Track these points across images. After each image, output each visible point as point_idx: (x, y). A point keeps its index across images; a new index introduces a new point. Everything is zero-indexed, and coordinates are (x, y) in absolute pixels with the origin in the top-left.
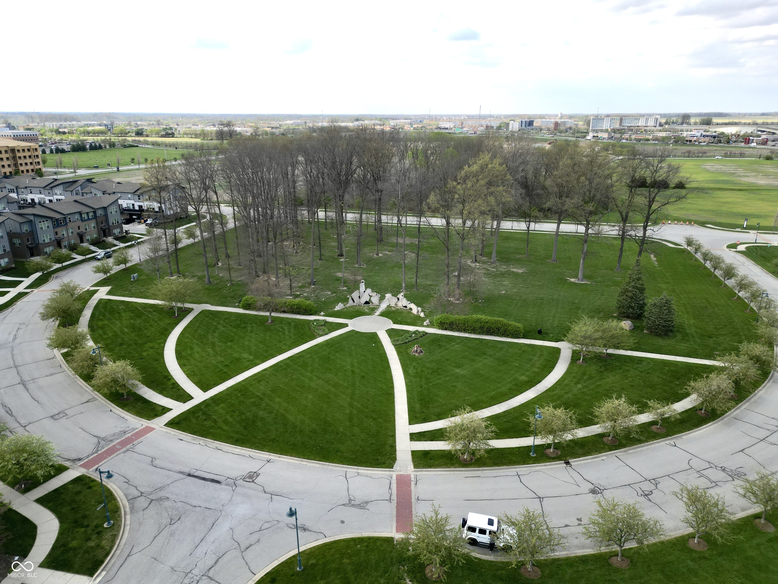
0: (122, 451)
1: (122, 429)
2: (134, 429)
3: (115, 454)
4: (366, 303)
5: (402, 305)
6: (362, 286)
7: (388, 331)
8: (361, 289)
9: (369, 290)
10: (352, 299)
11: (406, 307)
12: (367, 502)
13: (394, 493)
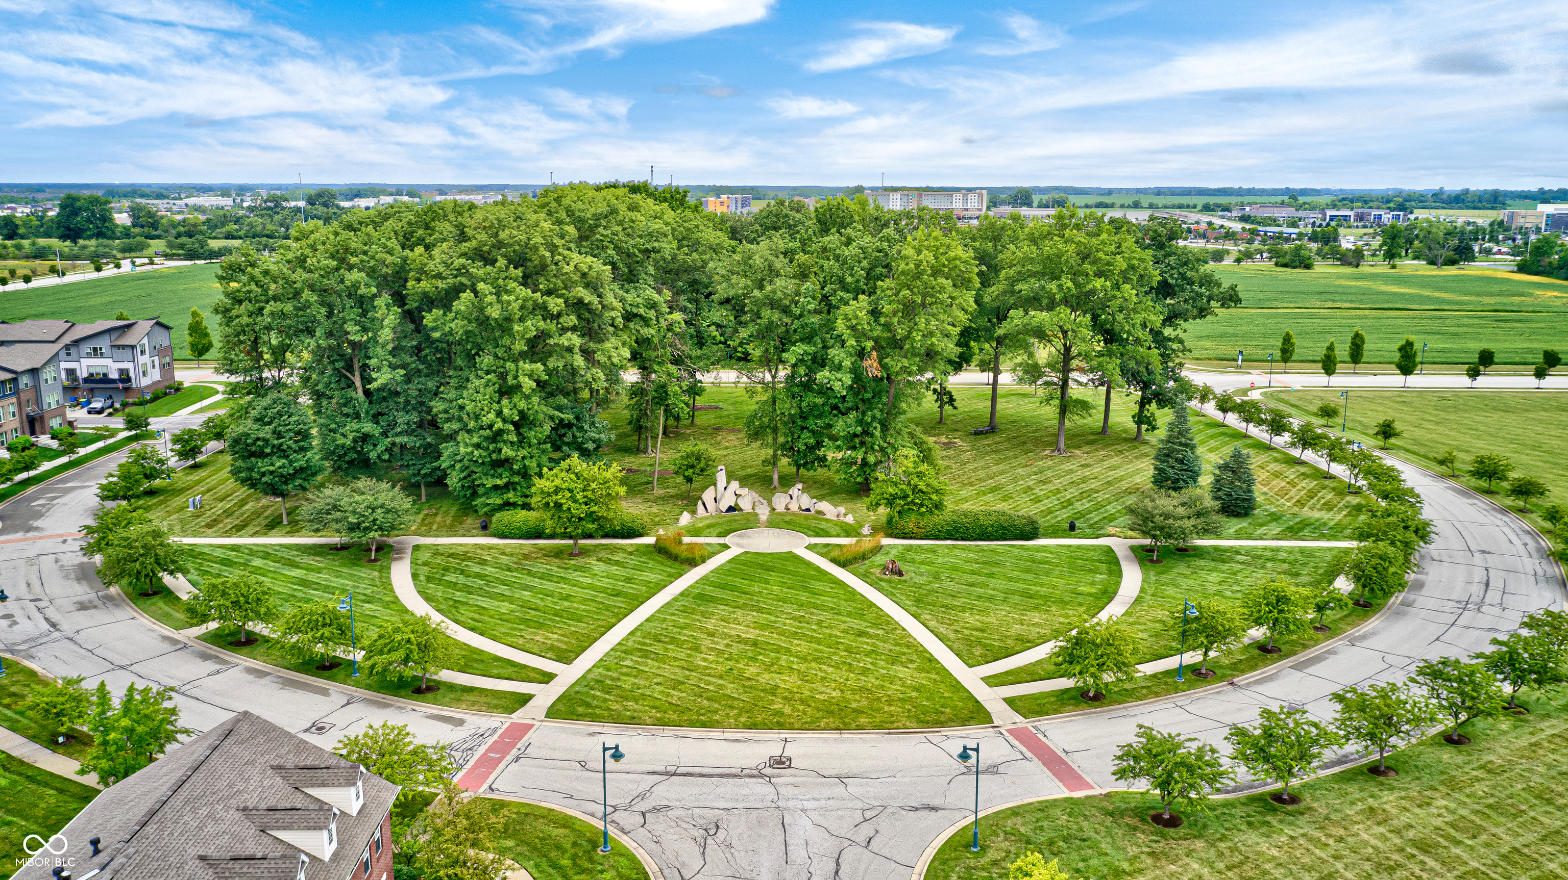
0: (507, 759)
2: (494, 729)
3: (500, 766)
4: (731, 509)
5: (800, 507)
6: (721, 478)
7: (809, 547)
8: (719, 484)
9: (735, 485)
10: (704, 504)
11: (808, 510)
12: (995, 766)
13: (1025, 750)
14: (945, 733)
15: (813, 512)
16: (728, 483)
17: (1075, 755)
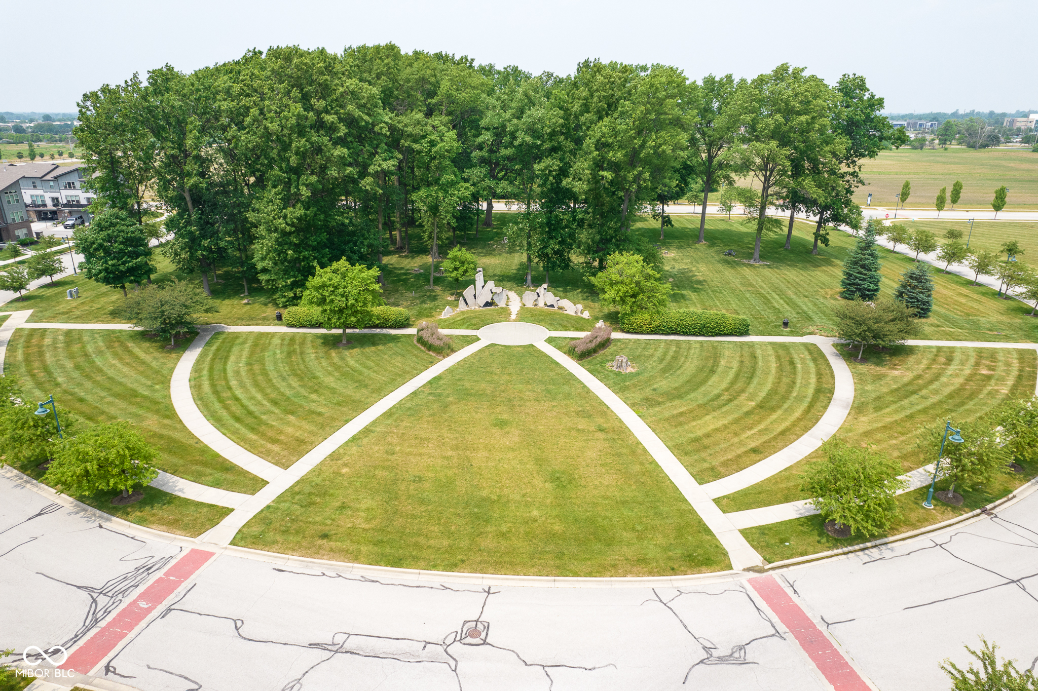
0: (155, 613)
1: (139, 563)
2: (165, 561)
3: (143, 624)
4: (487, 304)
5: (546, 305)
6: (479, 278)
7: (550, 340)
8: (477, 283)
9: (491, 284)
10: (465, 300)
11: (552, 306)
12: (741, 648)
13: (775, 619)
14: (676, 584)
15: (556, 307)
16: (485, 282)
17: (838, 630)
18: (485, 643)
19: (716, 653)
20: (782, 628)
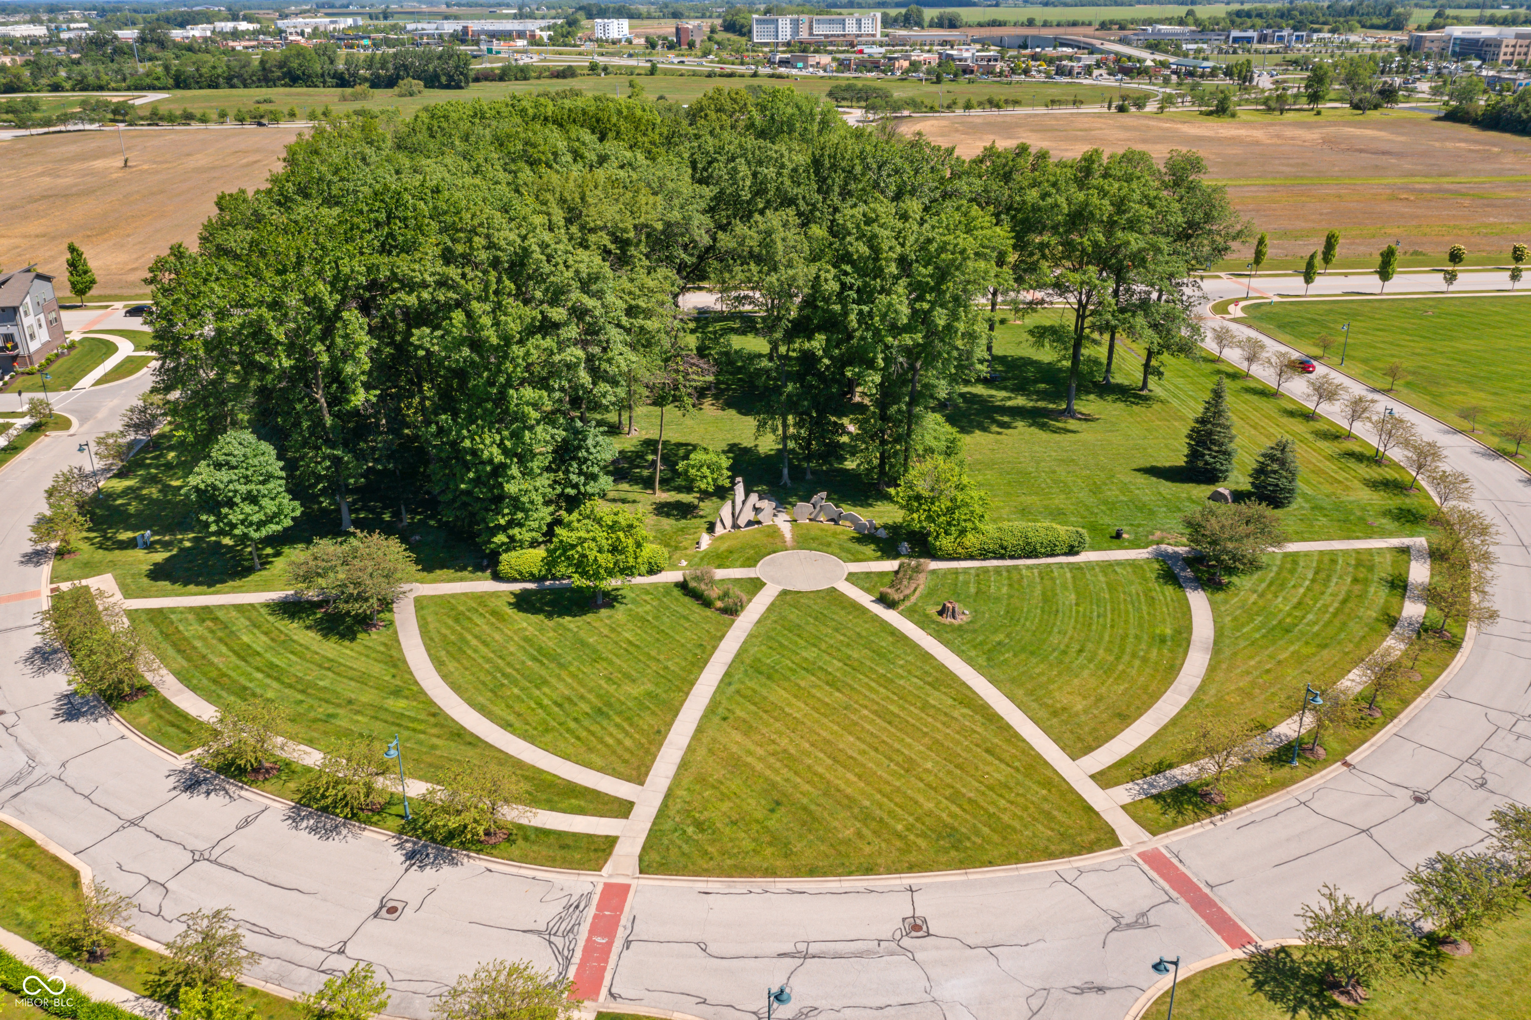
0: (616, 947)
1: (563, 903)
2: (587, 897)
3: (613, 956)
4: (750, 523)
5: (824, 519)
6: (739, 491)
7: (852, 578)
8: (737, 497)
9: (754, 498)
10: (722, 521)
11: (833, 520)
12: (1143, 914)
13: (1167, 887)
14: (1076, 865)
15: (839, 522)
16: (747, 495)
17: (1222, 890)
18: (929, 935)
19: (1123, 921)
20: (1174, 894)
